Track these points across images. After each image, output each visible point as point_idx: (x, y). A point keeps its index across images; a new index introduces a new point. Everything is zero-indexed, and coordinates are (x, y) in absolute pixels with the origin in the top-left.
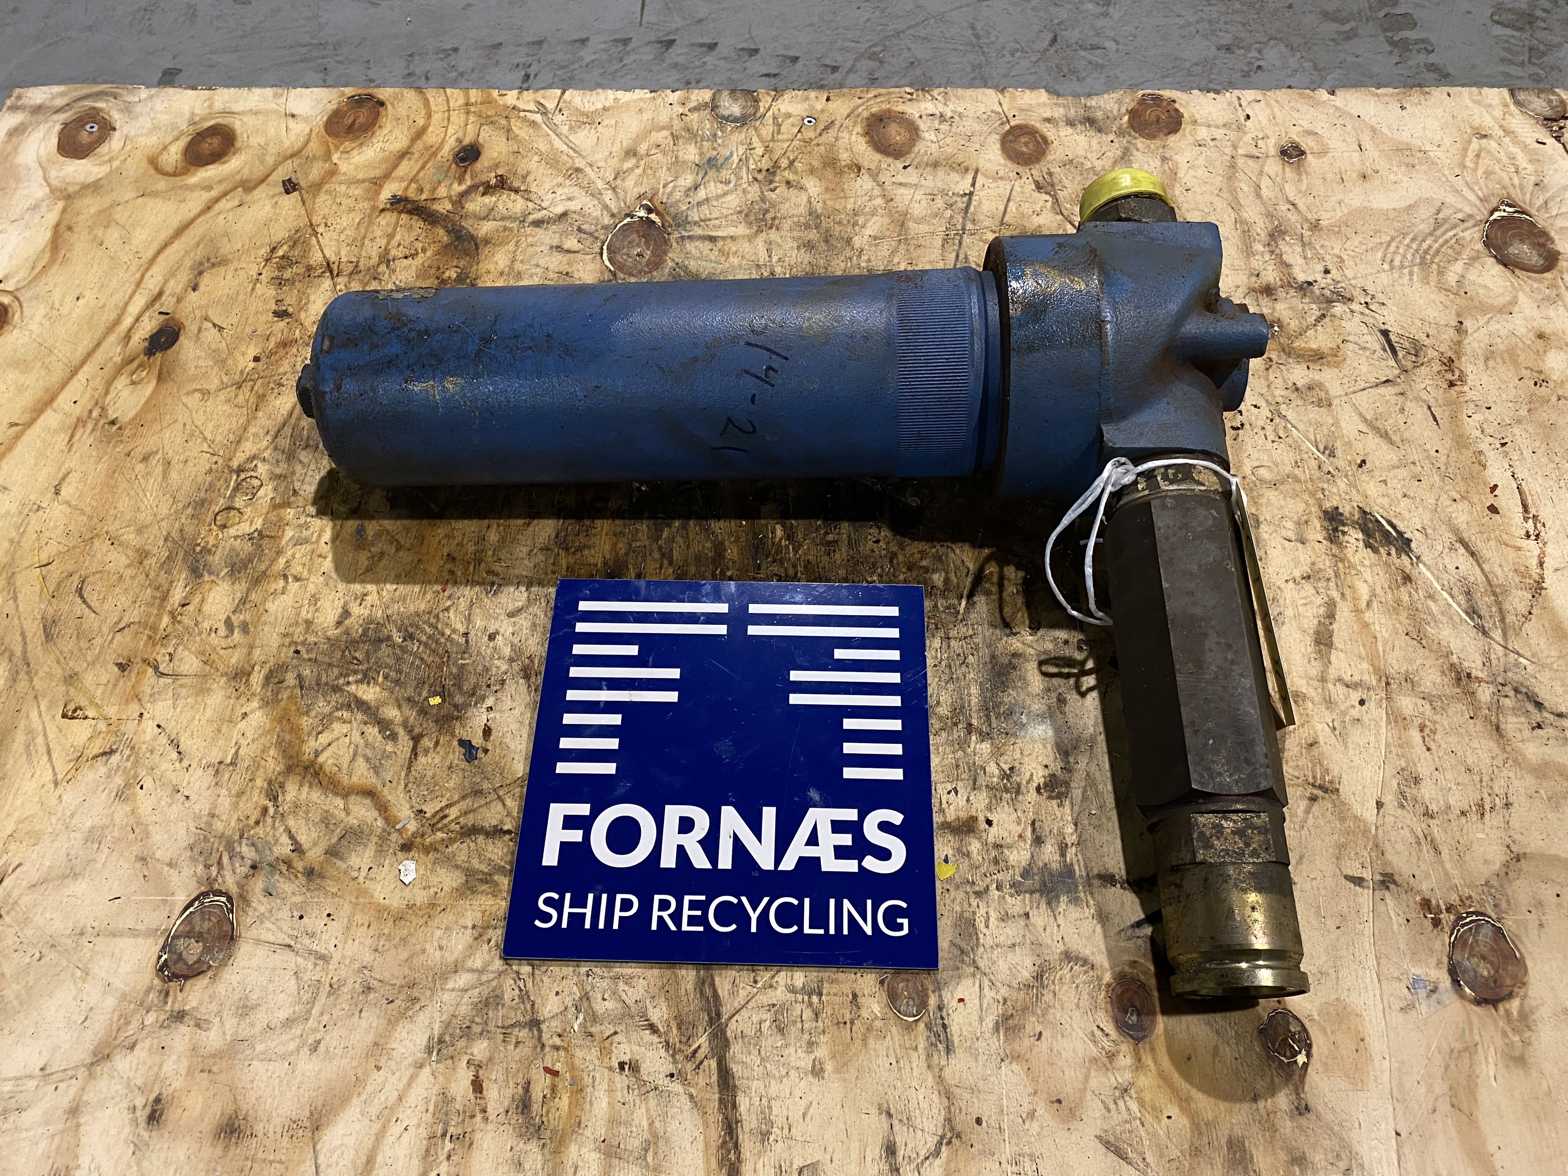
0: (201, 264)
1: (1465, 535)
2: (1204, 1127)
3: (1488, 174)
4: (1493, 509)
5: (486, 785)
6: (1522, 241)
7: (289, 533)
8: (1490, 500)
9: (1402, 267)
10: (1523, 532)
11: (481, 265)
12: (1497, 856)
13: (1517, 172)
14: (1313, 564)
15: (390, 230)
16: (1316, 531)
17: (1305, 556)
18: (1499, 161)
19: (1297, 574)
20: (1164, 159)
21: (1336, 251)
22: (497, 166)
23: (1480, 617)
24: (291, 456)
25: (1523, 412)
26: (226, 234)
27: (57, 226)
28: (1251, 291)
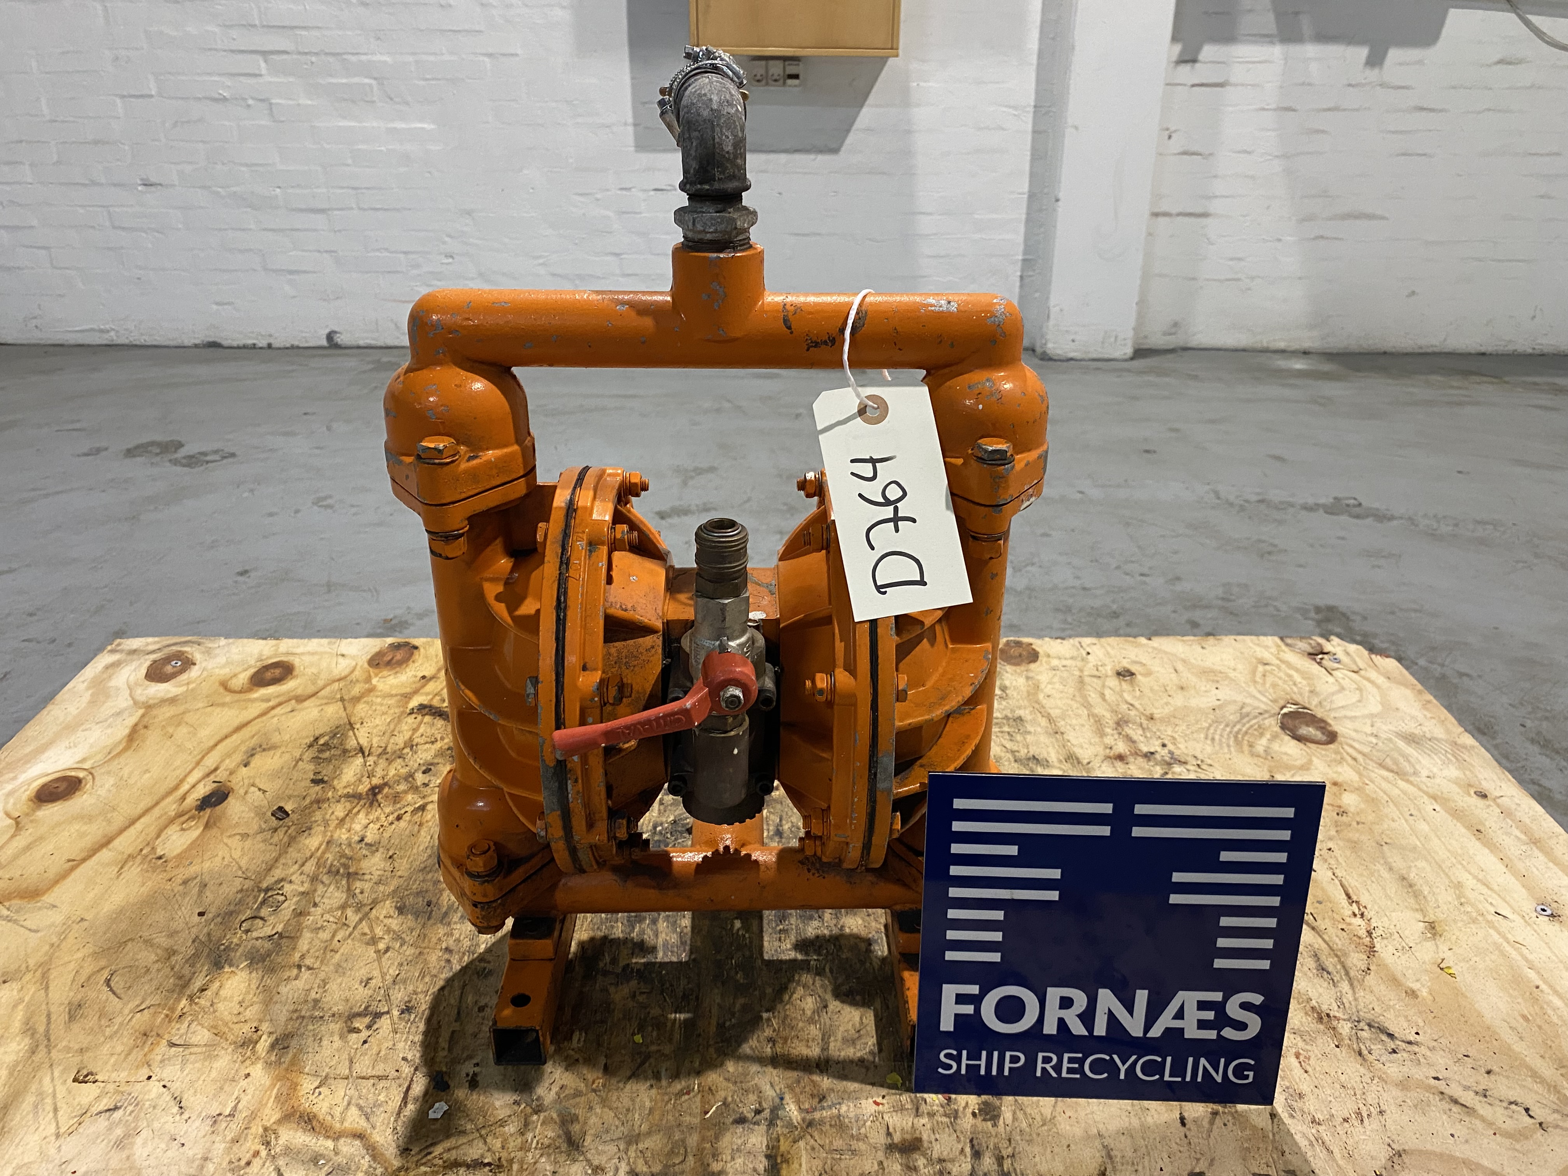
0: (253, 749)
3: (1274, 686)
5: (469, 1126)
6: (1308, 725)
7: (306, 934)
9: (1221, 742)
10: (1350, 913)
12: (1383, 1155)
13: (1295, 684)
15: (416, 726)
18: (1280, 678)
20: (1028, 678)
21: (1170, 733)
23: (1328, 973)
24: (314, 879)
26: (278, 730)
27: (136, 725)
28: (1108, 757)
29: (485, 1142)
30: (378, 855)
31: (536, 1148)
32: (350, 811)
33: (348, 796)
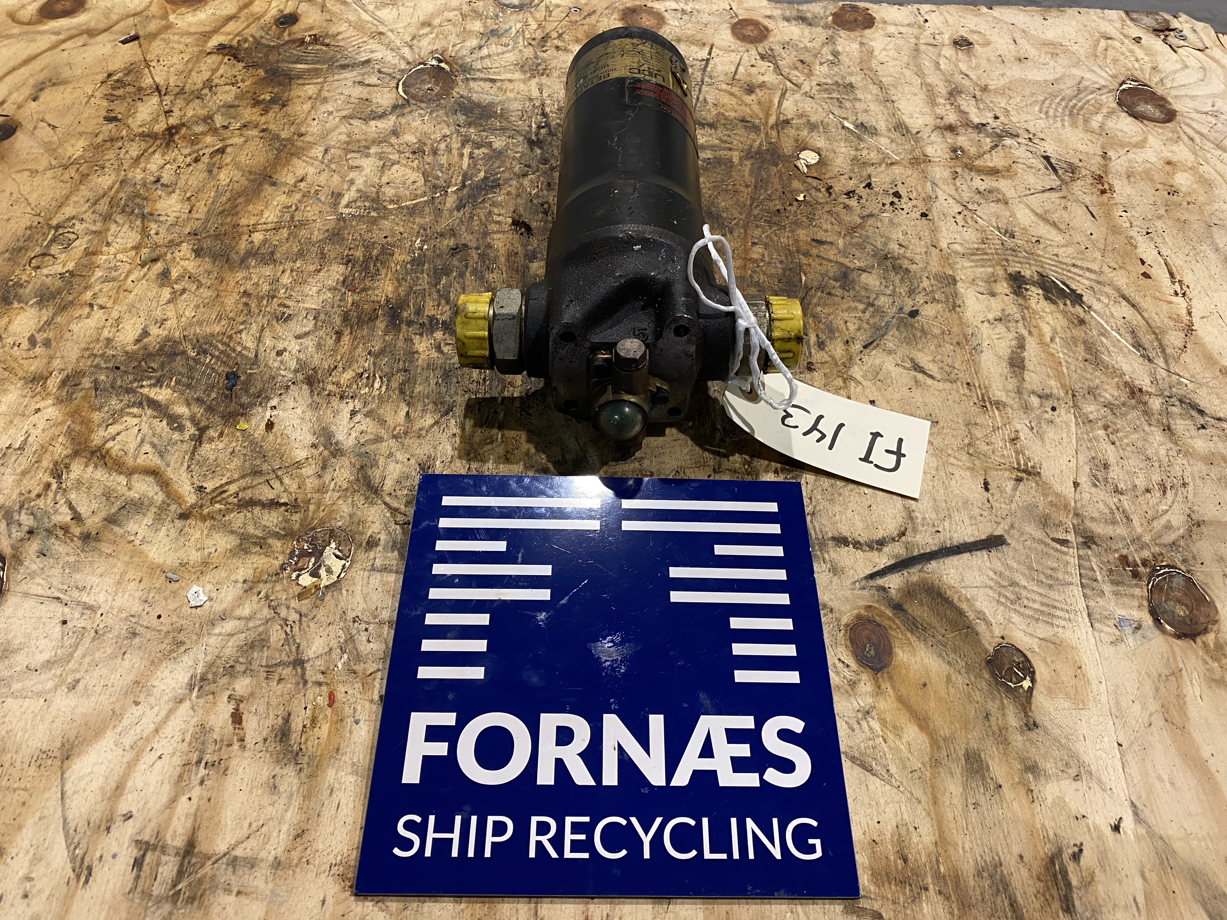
0: (43, 83)
1: (1126, 292)
2: (942, 743)
3: (1115, 61)
4: (1146, 275)
5: (265, 467)
6: (1146, 103)
7: (99, 273)
8: (1143, 269)
9: (1055, 117)
10: (1172, 292)
11: (292, 92)
12: (1181, 523)
13: (1137, 60)
14: (1003, 310)
15: (214, 67)
16: (1003, 287)
17: (996, 306)
18: (1123, 54)
19: (990, 317)
20: (862, 44)
21: (1003, 105)
22: (311, 28)
23: (1144, 349)
24: (107, 218)
25: (1162, 212)
26: (69, 65)
28: (937, 128)
29: (282, 483)
30: (175, 196)
31: (333, 490)
32: (145, 151)
33: (143, 135)
